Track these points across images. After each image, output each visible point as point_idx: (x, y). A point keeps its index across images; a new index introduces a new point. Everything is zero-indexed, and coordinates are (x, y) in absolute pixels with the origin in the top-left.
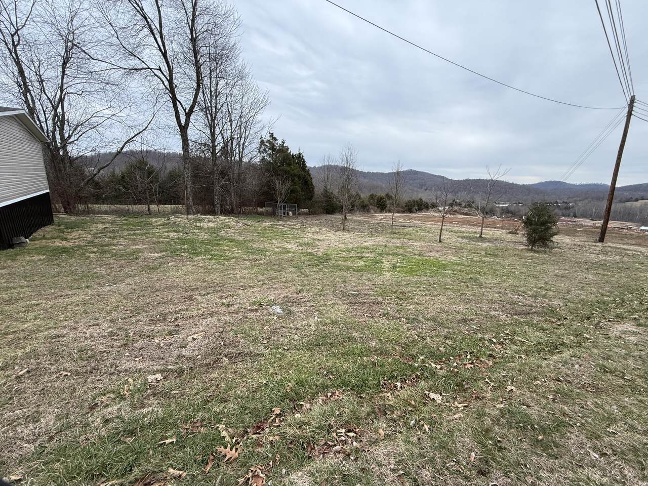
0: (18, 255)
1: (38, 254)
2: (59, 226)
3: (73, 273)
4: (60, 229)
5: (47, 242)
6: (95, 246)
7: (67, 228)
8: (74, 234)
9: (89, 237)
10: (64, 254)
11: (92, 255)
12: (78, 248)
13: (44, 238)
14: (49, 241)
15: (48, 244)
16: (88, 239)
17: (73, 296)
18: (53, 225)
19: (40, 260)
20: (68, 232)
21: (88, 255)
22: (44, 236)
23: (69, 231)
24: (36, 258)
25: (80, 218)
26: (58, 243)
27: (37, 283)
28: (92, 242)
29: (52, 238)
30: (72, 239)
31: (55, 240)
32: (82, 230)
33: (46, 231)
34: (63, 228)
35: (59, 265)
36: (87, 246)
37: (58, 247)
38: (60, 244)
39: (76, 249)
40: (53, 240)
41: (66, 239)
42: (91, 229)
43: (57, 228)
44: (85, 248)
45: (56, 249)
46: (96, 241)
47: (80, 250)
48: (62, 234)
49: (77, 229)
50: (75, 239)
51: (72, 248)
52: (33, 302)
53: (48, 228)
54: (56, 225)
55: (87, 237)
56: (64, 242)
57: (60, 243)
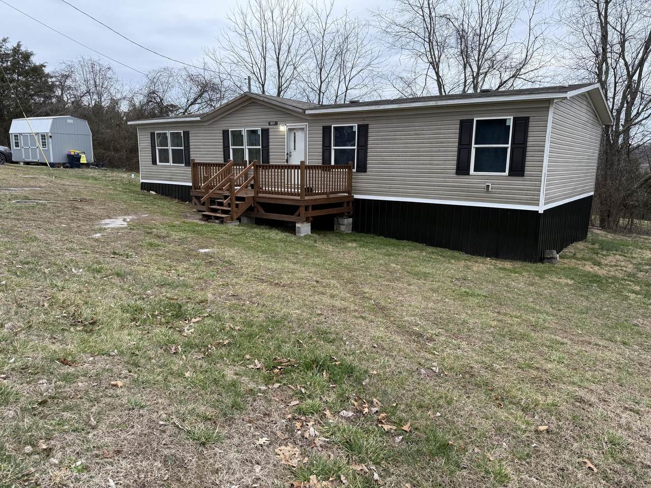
0: (547, 272)
1: (567, 277)
2: (593, 244)
3: (606, 315)
4: (593, 249)
5: (576, 264)
6: (637, 283)
7: (602, 249)
8: (610, 258)
9: (630, 268)
10: (595, 285)
11: (633, 296)
12: (613, 281)
13: (574, 256)
14: (579, 262)
15: (577, 266)
16: (627, 270)
17: (604, 348)
18: (585, 242)
19: (567, 285)
20: (603, 255)
21: (625, 293)
22: (575, 254)
23: (604, 253)
24: (563, 281)
25: (619, 238)
26: (589, 268)
27: (562, 314)
28: (634, 275)
29: (583, 259)
30: (606, 265)
31: (586, 263)
32: (620, 255)
33: (578, 249)
34: (597, 247)
35: (587, 298)
36: (625, 279)
37: (589, 272)
38: (591, 270)
39: (610, 280)
40: (583, 262)
41: (599, 264)
42: (634, 255)
43: (590, 246)
44: (623, 282)
45: (587, 275)
46: (640, 275)
47: (616, 284)
48: (595, 256)
49: (615, 252)
50: (611, 266)
51: (607, 278)
52: (558, 338)
53: (580, 245)
54: (589, 242)
55: (626, 267)
56: (596, 268)
57: (591, 268)
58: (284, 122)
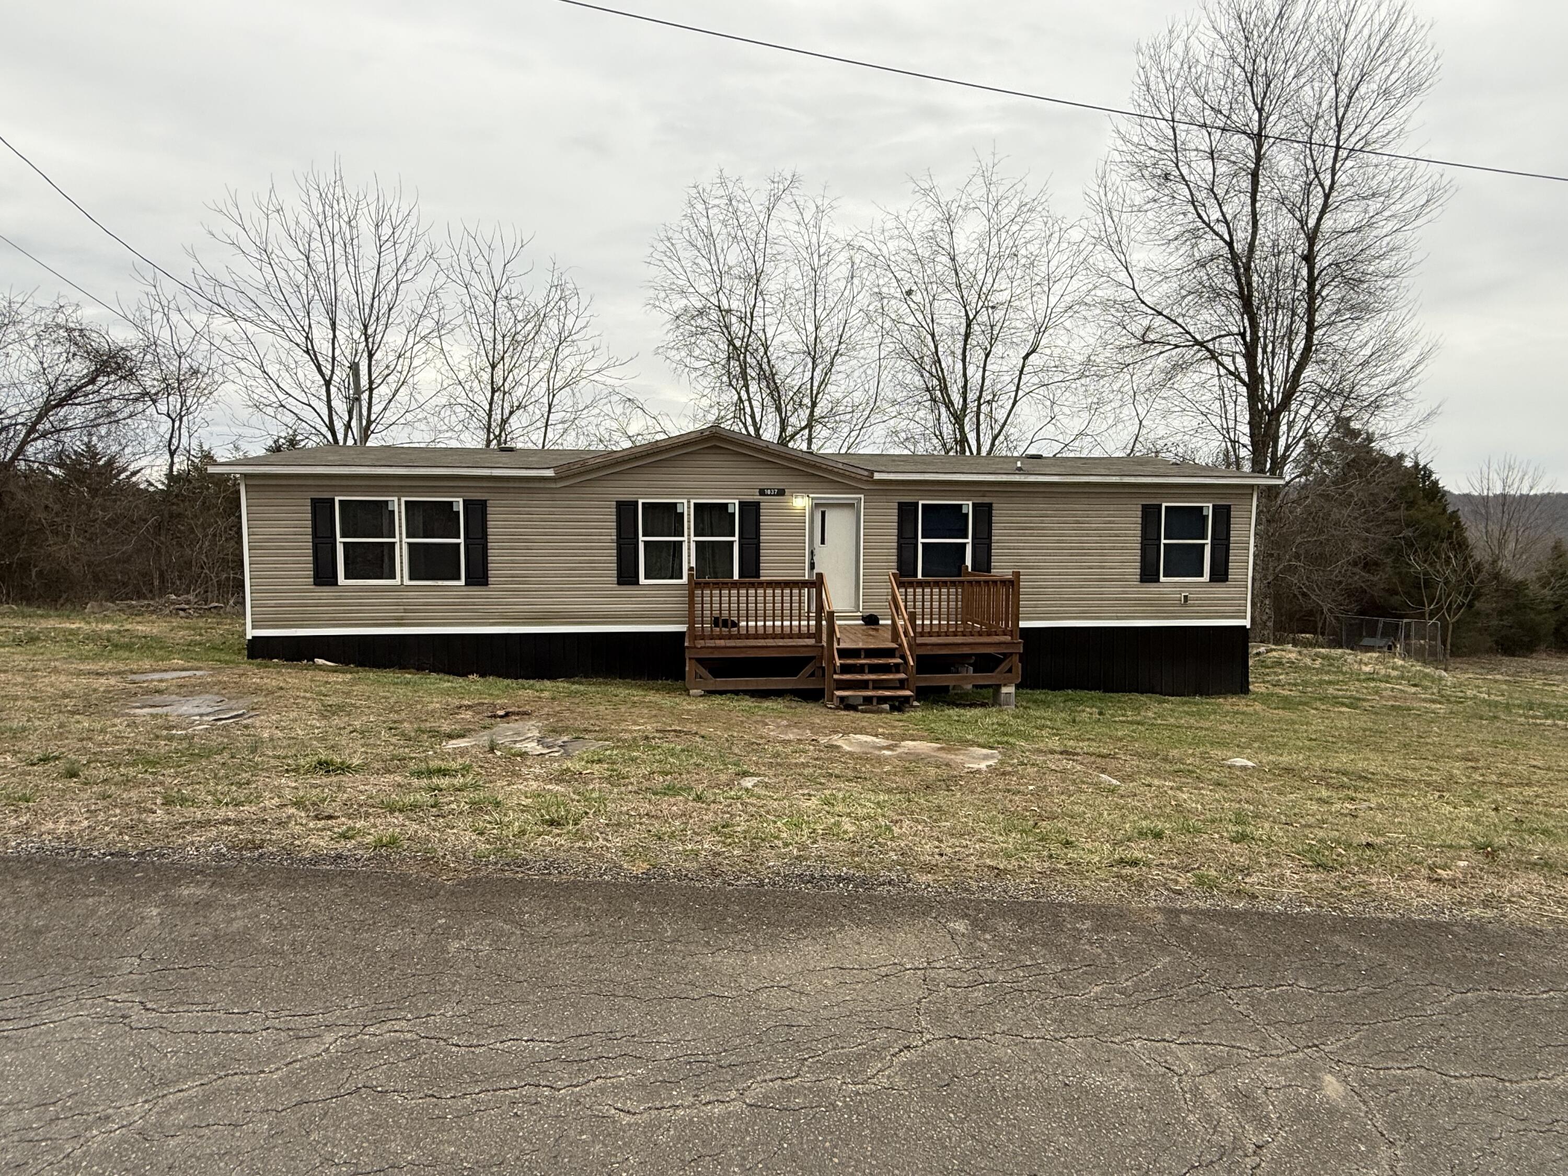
58: (805, 491)
